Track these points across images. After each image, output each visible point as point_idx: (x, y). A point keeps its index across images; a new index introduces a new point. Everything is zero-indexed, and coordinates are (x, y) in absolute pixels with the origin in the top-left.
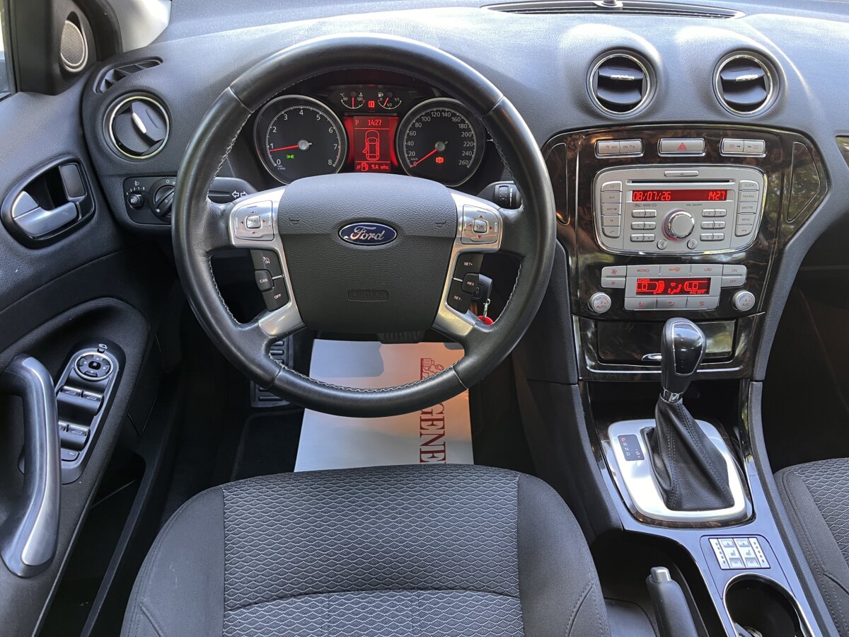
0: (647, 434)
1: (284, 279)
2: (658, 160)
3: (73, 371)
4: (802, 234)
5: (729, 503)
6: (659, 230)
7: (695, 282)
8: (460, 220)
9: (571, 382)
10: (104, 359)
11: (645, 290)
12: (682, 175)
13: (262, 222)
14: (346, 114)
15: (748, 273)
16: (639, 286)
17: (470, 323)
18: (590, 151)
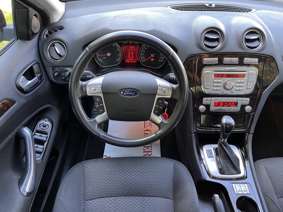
0: (215, 149)
1: (103, 105)
2: (223, 64)
3: (38, 128)
4: (269, 88)
5: (239, 172)
6: (222, 87)
7: (233, 103)
8: (158, 88)
9: (192, 133)
10: (47, 124)
11: (217, 105)
12: (230, 69)
13: (97, 88)
14: (122, 45)
15: (250, 101)
16: (215, 104)
17: (160, 120)
18: (201, 61)
